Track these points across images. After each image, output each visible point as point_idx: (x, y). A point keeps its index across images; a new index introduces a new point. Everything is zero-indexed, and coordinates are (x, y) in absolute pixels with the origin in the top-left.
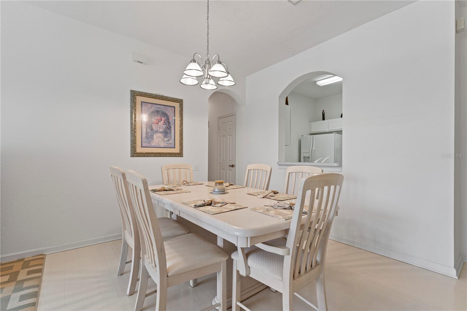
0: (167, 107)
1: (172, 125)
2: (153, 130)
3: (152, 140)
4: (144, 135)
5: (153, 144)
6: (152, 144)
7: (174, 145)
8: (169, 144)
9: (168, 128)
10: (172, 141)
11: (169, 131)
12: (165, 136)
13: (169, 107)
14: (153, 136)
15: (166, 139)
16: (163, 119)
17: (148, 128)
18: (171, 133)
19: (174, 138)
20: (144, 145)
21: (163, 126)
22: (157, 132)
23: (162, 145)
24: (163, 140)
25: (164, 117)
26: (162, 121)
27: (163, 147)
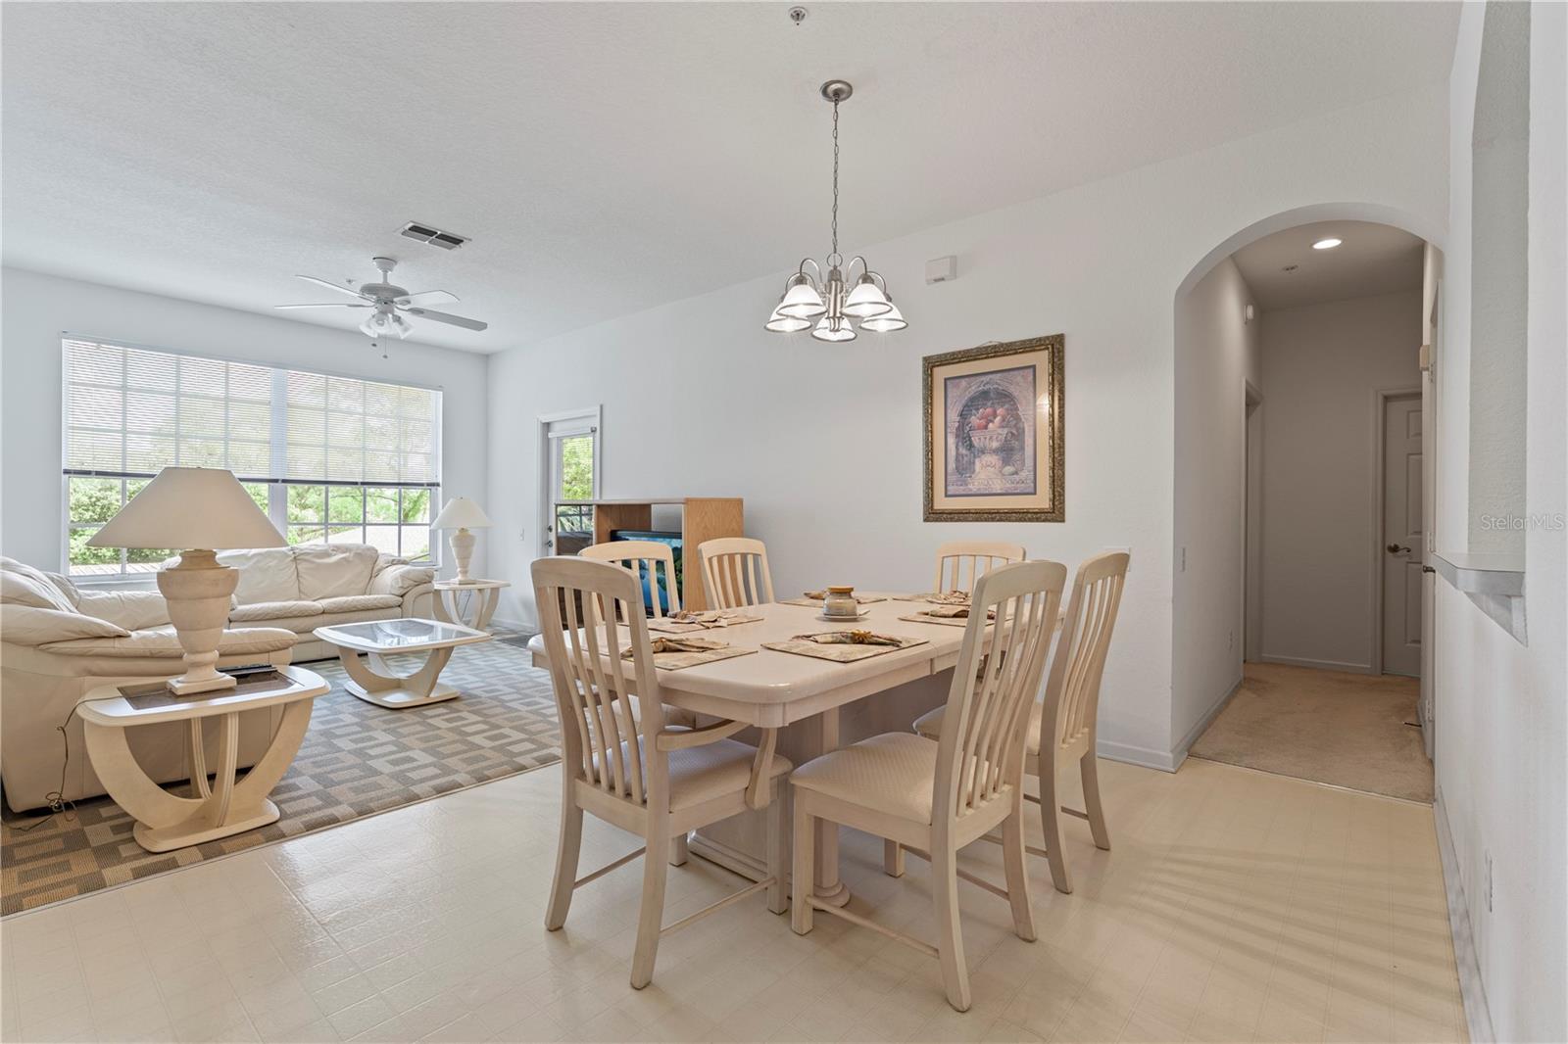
0: (1012, 373)
1: (1026, 425)
2: (974, 446)
3: (970, 477)
4: (952, 465)
5: (973, 487)
6: (971, 486)
7: (1032, 485)
8: (1018, 483)
9: (1012, 434)
10: (1027, 474)
11: (1016, 444)
12: (1006, 462)
13: (1016, 373)
14: (974, 463)
15: (1009, 469)
16: (1000, 411)
17: (960, 444)
18: (1022, 448)
19: (1032, 464)
20: (952, 489)
21: (1000, 431)
22: (982, 451)
23: (997, 487)
24: (1000, 472)
25: (1002, 406)
26: (998, 419)
27: (999, 492)
